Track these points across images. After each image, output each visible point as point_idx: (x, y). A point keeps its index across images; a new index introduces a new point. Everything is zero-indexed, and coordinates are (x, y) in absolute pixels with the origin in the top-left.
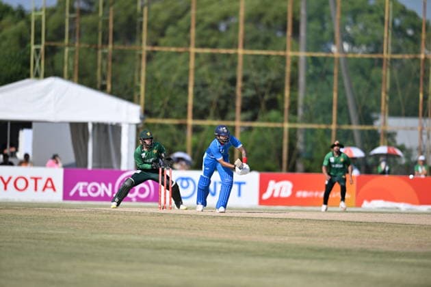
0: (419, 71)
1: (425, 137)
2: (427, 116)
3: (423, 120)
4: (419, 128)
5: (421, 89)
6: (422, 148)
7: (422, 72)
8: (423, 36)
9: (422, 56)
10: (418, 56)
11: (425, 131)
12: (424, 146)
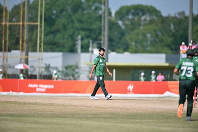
0: (2, 30)
1: (5, 61)
2: (6, 51)
3: (4, 53)
4: (2, 57)
5: (3, 38)
6: (4, 66)
7: (3, 31)
8: (4, 14)
9: (4, 23)
10: (2, 24)
11: (5, 58)
12: (5, 65)
